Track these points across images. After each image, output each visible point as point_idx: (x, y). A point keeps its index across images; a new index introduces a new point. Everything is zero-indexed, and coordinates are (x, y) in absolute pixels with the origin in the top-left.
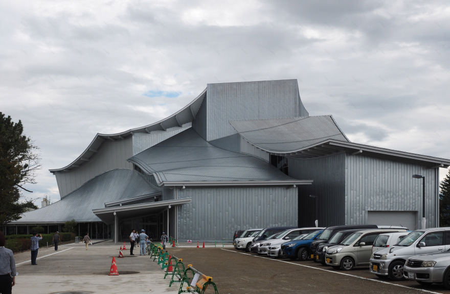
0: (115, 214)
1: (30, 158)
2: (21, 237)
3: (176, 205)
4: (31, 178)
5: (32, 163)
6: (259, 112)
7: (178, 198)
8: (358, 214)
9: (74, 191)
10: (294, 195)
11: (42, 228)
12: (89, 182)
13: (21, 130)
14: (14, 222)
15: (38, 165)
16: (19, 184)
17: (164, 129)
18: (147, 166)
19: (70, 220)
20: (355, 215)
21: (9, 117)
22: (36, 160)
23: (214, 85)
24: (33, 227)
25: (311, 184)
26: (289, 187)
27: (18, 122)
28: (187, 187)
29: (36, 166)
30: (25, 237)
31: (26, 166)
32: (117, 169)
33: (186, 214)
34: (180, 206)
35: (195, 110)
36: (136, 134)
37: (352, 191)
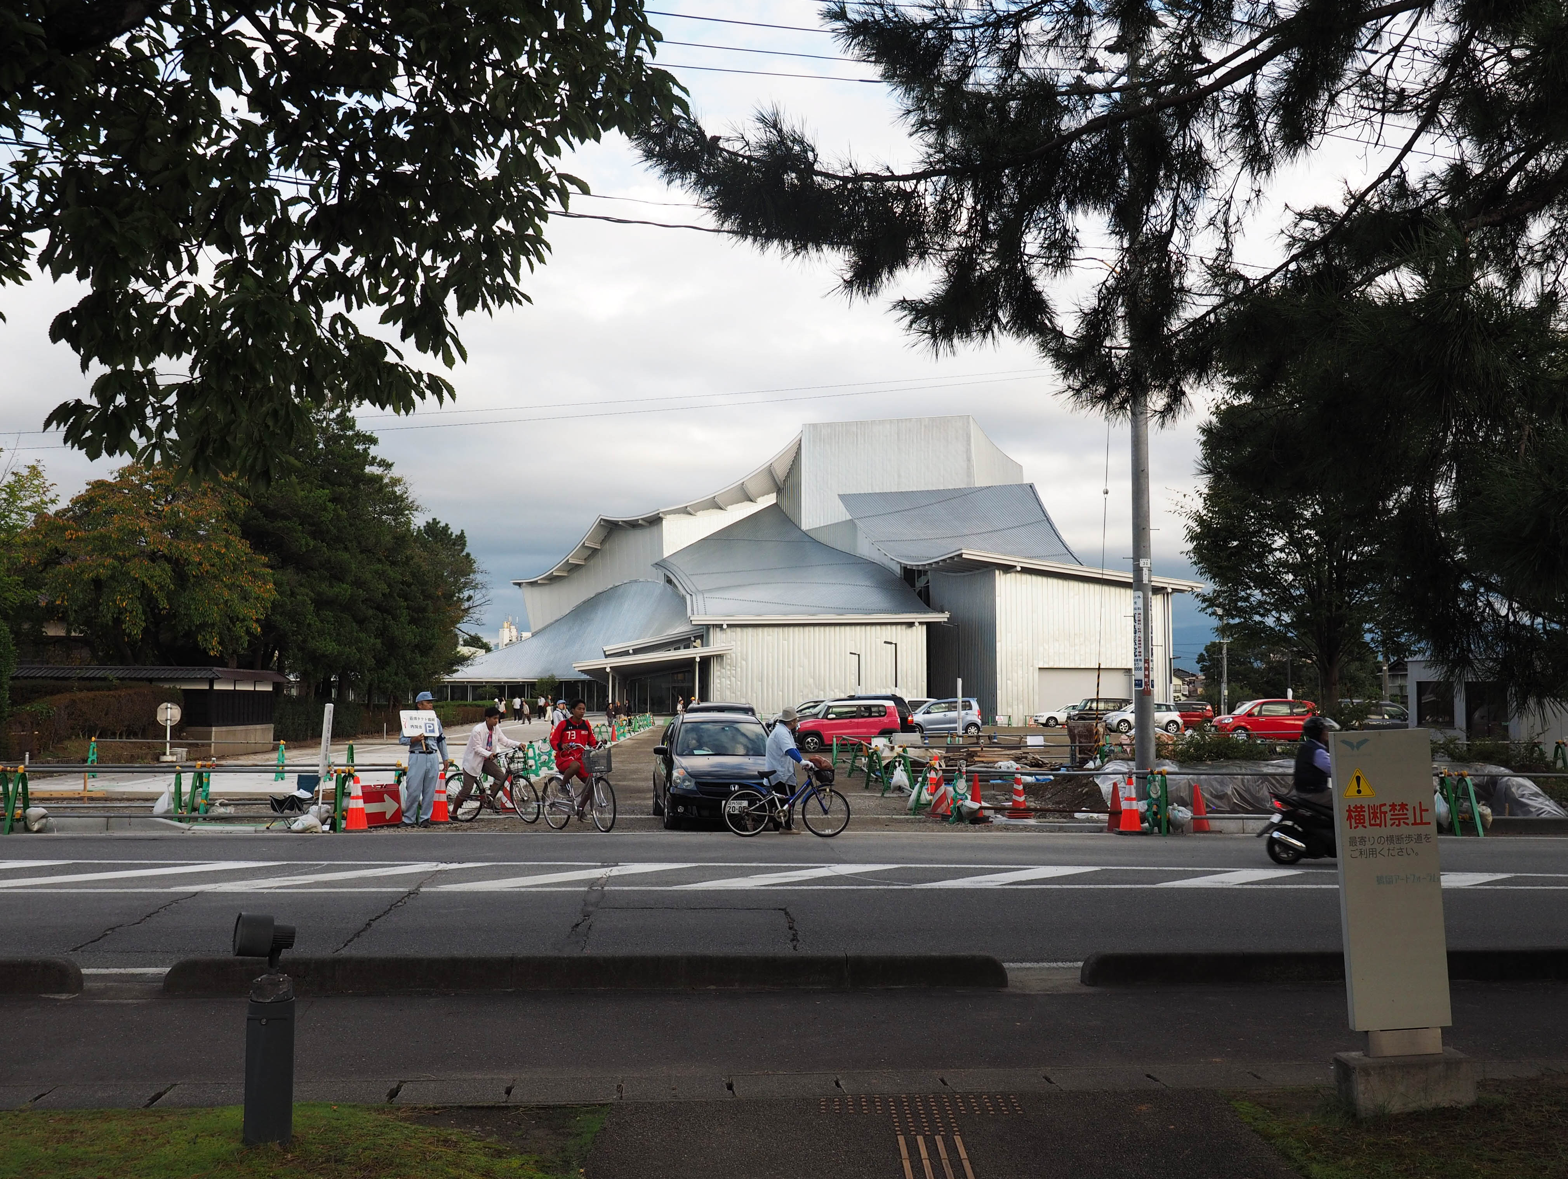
0: (608, 670)
1: (475, 588)
2: (459, 706)
3: (713, 656)
4: (476, 616)
5: (478, 596)
6: (899, 476)
7: (717, 643)
8: (1020, 672)
9: (557, 621)
10: (919, 635)
11: (494, 690)
12: (584, 602)
13: (464, 545)
14: (447, 678)
15: (487, 598)
16: (458, 626)
17: (722, 506)
18: (685, 578)
19: (546, 675)
20: (1015, 675)
21: (447, 525)
22: (484, 591)
23: (815, 426)
24: (479, 687)
25: (946, 620)
26: (911, 625)
27: (459, 533)
28: (729, 626)
29: (483, 600)
30: (466, 705)
31: (470, 598)
32: (636, 581)
33: (730, 670)
34: (720, 657)
35: (781, 472)
36: (668, 516)
37: (1009, 635)
